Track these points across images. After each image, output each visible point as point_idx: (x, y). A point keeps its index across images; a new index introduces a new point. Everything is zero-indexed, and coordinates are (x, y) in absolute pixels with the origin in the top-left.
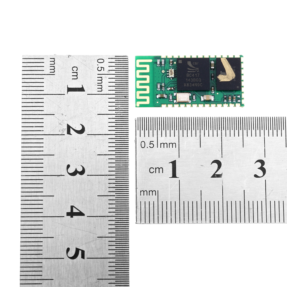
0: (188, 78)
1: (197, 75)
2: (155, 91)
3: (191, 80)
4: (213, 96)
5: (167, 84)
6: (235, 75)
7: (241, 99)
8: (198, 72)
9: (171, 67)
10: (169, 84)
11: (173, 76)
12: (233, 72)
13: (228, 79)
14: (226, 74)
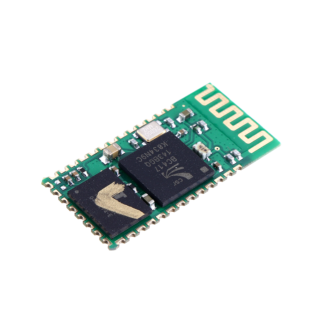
1: (159, 168)
3: (162, 156)
4: (105, 164)
5: (194, 136)
6: (98, 207)
7: (57, 187)
8: (163, 173)
9: (211, 162)
11: (196, 146)
12: (105, 207)
13: (104, 194)
14: (113, 198)
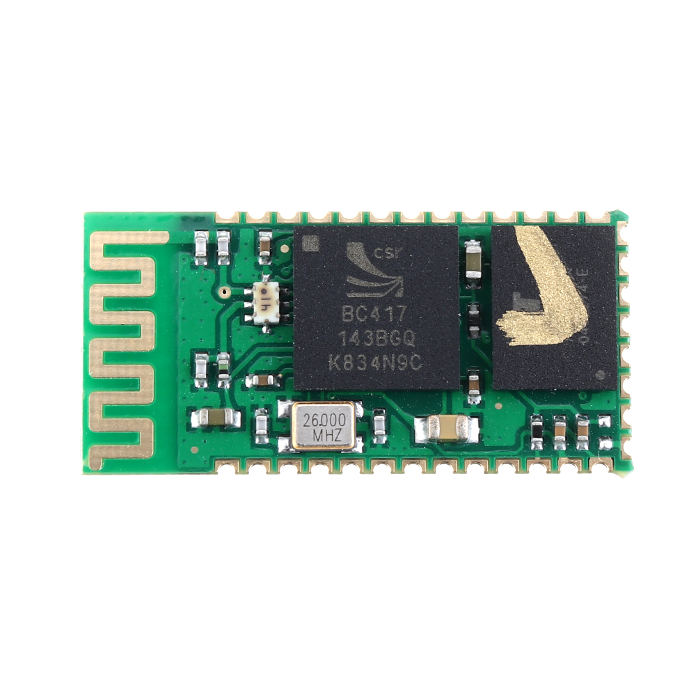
0: (350, 328)
1: (397, 312)
2: (184, 390)
3: (363, 338)
4: (475, 421)
5: (243, 359)
6: (590, 311)
7: (616, 432)
8: (399, 294)
9: (266, 269)
10: (251, 357)
11: (273, 316)
12: (577, 299)
13: (553, 331)
14: (542, 309)
